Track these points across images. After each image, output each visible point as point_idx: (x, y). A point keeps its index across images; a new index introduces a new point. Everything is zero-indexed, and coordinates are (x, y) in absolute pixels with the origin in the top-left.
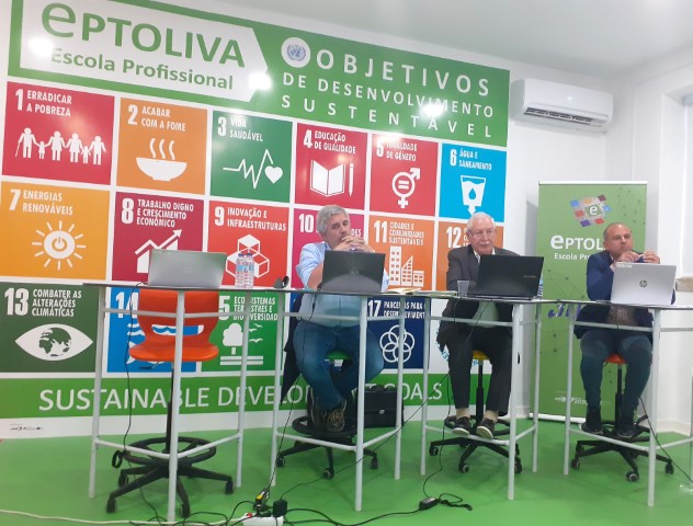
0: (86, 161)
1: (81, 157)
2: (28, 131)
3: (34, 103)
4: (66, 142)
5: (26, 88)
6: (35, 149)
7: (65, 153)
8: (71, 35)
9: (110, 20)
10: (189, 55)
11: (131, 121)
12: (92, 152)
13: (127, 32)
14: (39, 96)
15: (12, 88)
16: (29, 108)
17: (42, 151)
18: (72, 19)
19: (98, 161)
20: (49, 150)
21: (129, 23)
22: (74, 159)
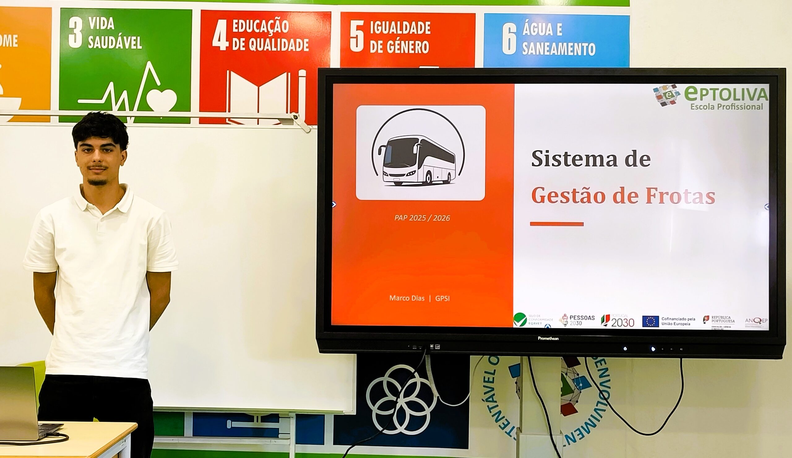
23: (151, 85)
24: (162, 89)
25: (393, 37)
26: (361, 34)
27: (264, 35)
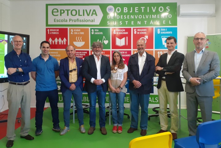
0: (62, 44)
1: (61, 43)
2: (50, 38)
3: (51, 32)
4: (58, 40)
5: (50, 29)
6: (52, 42)
7: (58, 42)
8: (58, 15)
9: (66, 10)
10: (84, 15)
11: (72, 33)
12: (64, 41)
13: (70, 12)
14: (52, 30)
15: (47, 29)
16: (50, 33)
17: (53, 43)
18: (58, 12)
19: (65, 44)
20: (55, 42)
21: (70, 10)
22: (60, 44)
23: (104, 40)
24: (106, 40)
25: (141, 31)
26: (136, 31)
27: (121, 32)
